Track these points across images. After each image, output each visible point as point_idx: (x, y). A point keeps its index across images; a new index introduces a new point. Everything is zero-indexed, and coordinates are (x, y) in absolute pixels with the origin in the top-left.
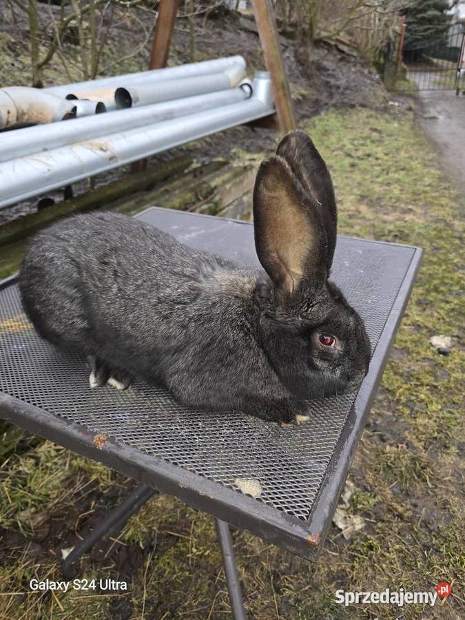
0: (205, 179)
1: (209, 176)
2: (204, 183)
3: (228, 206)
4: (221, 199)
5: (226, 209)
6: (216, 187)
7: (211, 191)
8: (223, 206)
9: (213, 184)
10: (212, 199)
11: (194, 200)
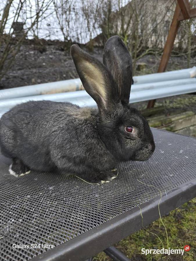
0: (170, 117)
1: (172, 116)
2: (169, 118)
3: (179, 130)
4: (175, 126)
5: (178, 131)
6: (174, 121)
7: (171, 122)
8: (176, 129)
9: (173, 119)
10: (170, 125)
11: (160, 125)
